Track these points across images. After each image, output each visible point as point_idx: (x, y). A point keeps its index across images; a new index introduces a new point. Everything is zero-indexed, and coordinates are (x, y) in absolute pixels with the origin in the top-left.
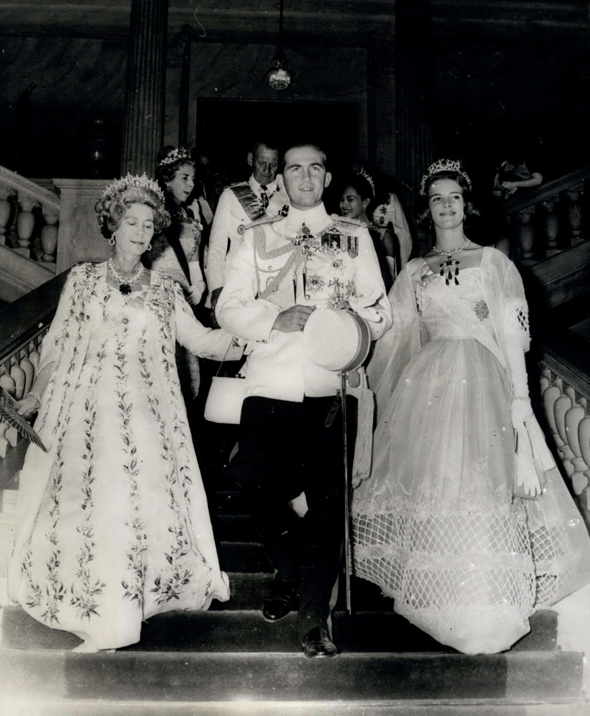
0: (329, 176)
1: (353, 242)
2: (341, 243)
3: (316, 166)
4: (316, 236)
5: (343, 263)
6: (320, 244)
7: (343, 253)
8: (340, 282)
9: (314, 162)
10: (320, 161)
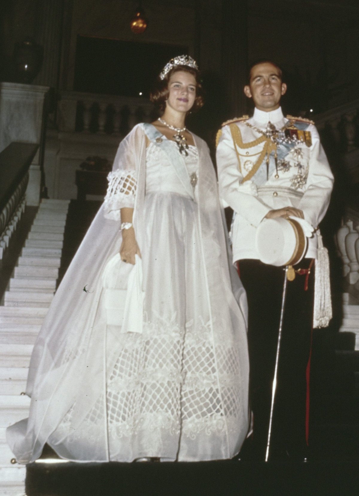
0: (285, 86)
1: (307, 135)
2: (299, 135)
3: (274, 77)
4: (280, 131)
5: (302, 151)
6: (285, 137)
7: (302, 144)
8: (302, 164)
9: (272, 73)
10: (277, 73)
